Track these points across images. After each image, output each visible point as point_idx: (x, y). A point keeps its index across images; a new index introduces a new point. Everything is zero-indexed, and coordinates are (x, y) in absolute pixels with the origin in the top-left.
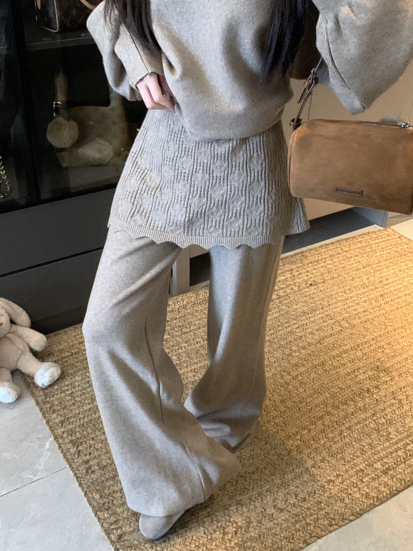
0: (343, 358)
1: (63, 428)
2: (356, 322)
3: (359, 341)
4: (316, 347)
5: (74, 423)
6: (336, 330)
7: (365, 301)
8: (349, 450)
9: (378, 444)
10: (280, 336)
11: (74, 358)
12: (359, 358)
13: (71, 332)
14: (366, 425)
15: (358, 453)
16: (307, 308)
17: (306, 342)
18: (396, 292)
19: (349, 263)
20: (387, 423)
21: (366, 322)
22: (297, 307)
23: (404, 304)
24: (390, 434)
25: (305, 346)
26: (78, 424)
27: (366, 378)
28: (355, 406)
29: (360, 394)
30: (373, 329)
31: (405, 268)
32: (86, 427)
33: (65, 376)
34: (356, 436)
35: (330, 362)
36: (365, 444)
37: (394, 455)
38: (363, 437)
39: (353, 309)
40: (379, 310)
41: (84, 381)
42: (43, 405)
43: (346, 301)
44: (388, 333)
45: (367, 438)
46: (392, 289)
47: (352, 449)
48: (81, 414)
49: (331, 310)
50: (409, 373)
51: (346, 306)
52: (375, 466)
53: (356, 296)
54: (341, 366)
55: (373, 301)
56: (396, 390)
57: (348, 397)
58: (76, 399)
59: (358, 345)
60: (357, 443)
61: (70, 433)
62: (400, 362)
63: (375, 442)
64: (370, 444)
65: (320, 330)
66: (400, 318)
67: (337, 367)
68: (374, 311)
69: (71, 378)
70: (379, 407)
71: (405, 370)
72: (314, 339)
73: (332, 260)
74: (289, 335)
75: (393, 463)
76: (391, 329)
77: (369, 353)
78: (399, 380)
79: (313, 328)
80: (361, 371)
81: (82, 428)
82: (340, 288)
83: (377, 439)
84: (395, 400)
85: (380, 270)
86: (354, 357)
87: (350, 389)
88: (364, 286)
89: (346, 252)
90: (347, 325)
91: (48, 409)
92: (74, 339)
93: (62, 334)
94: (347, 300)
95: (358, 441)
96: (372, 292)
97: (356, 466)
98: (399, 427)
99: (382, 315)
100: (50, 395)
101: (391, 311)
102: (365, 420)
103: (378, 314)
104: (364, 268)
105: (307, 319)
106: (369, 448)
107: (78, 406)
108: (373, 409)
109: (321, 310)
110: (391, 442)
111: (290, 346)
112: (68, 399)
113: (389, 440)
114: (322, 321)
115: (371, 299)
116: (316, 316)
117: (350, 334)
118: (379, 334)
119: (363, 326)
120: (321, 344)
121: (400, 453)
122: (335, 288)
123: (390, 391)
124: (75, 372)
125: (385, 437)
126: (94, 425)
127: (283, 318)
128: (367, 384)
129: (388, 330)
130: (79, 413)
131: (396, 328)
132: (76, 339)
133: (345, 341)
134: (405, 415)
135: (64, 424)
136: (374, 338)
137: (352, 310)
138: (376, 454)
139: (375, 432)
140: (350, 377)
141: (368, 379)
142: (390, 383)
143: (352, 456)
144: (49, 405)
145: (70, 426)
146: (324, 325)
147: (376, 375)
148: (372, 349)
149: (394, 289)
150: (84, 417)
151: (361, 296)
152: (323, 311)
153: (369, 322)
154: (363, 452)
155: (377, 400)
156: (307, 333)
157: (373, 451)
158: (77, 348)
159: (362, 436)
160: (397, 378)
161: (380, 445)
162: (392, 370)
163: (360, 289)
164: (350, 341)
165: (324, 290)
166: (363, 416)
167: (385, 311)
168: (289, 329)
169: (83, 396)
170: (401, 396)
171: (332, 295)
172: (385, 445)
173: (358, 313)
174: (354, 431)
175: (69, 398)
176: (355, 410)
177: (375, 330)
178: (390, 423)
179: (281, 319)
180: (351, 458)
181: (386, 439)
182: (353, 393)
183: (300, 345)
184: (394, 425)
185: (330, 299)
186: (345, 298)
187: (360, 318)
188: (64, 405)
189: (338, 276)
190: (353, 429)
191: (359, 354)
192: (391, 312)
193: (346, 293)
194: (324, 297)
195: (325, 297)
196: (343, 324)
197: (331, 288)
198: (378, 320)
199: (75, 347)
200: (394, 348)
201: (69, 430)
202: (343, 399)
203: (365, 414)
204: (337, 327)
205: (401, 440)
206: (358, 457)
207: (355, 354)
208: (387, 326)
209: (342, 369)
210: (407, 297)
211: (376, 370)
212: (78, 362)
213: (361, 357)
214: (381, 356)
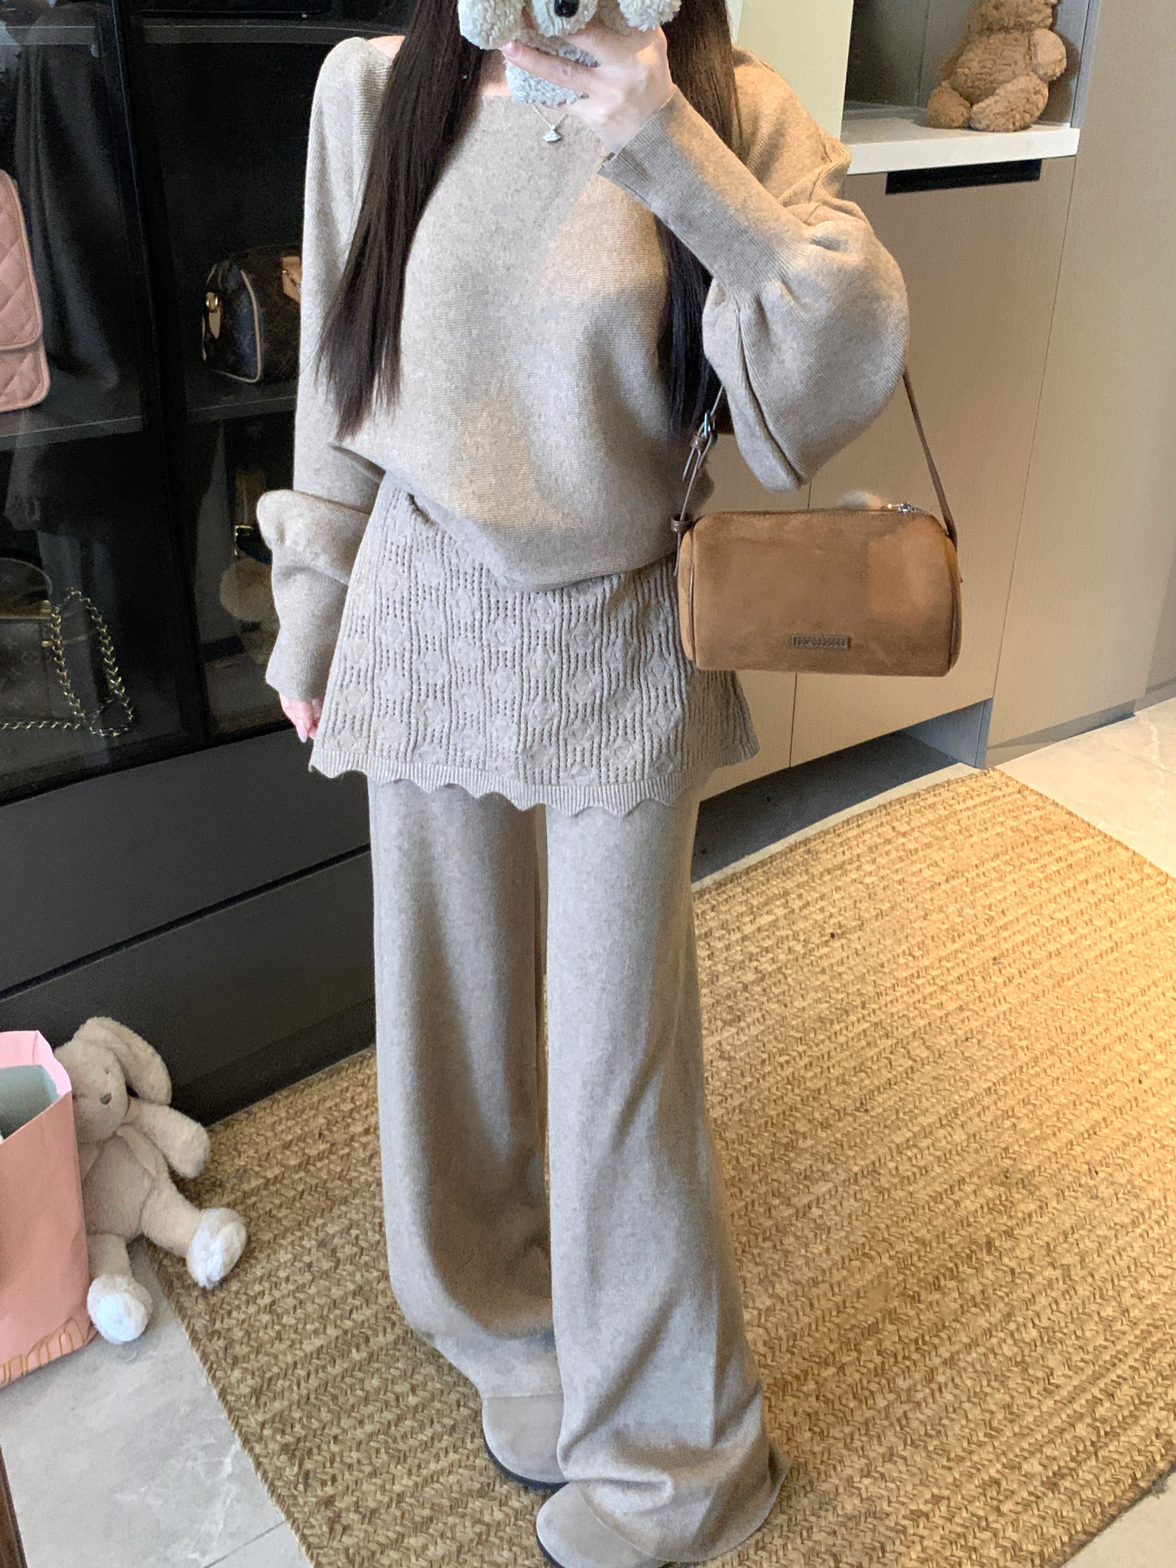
0: (921, 1151)
1: (262, 1410)
2: (944, 1043)
3: (957, 1097)
4: (855, 1120)
5: (286, 1394)
6: (900, 1069)
7: (959, 978)
8: (957, 1428)
9: (1025, 1404)
10: (767, 1093)
11: (272, 1194)
12: (959, 1149)
13: (262, 1113)
14: (993, 1351)
15: (981, 1435)
16: (827, 1005)
17: (831, 1107)
18: (1027, 949)
19: (915, 868)
20: (1042, 1342)
21: (967, 1039)
22: (805, 1004)
23: (1049, 982)
24: (1052, 1374)
25: (827, 1119)
26: (295, 1397)
27: (982, 1207)
28: (960, 1294)
29: (971, 1258)
30: (985, 1062)
31: (1041, 876)
32: (315, 1405)
33: (253, 1250)
34: (969, 1383)
35: (892, 1165)
36: (993, 1408)
37: (1068, 1436)
38: (989, 1385)
39: (934, 1003)
40: (994, 1004)
41: (298, 1265)
42: (208, 1344)
43: (915, 980)
44: (1021, 1072)
45: (998, 1390)
46: (1018, 939)
47: (964, 1422)
48: (299, 1366)
49: (884, 1009)
50: (1080, 1186)
51: (918, 996)
52: (1026, 1467)
53: (937, 965)
54: (918, 1176)
55: (978, 979)
56: (1054, 1239)
57: (942, 1266)
58: (285, 1320)
59: (955, 1110)
60: (974, 1404)
61: (278, 1425)
62: (1055, 1153)
63: (1019, 1401)
64: (1007, 1407)
65: (861, 1071)
66: (1044, 1025)
67: (908, 1177)
68: (982, 1005)
69: (269, 1255)
70: (1020, 1292)
71: (1069, 1178)
72: (848, 1096)
73: (874, 861)
74: (789, 1087)
75: (1068, 1459)
76: (1026, 1059)
77: (983, 1133)
78: (1060, 1207)
79: (846, 1065)
80: (968, 1189)
81: (307, 1408)
82: (899, 942)
83: (1021, 1390)
84: (1055, 1268)
85: (985, 885)
86: (949, 1147)
87: (944, 1242)
88: (954, 934)
89: (904, 835)
90: (925, 1054)
91: (221, 1355)
92: (269, 1134)
93: (241, 1122)
94: (918, 977)
95: (975, 1400)
96: (972, 952)
97: (978, 1470)
98: (1071, 1350)
99: (1002, 1017)
100: (222, 1312)
101: (1022, 1004)
102: (989, 1333)
103: (992, 1015)
104: (947, 881)
105: (829, 1038)
106: (1005, 1418)
107: (289, 1343)
108: (1006, 1300)
109: (860, 1010)
110: (1057, 1398)
111: (792, 1119)
112: (264, 1322)
113: (1050, 1393)
114: (864, 1043)
115: (973, 974)
116: (850, 1028)
117: (934, 1078)
118: (1001, 1075)
119: (963, 1053)
120: (866, 1111)
121: (1081, 1429)
122: (889, 942)
123: (1041, 1243)
124: (276, 1237)
125: (1041, 1383)
126: (335, 1398)
127: (771, 1037)
128: (986, 1226)
129: (1019, 1063)
130: (295, 1364)
131: (1038, 1054)
132: (275, 1135)
133: (924, 1099)
134: (1084, 1313)
135: (263, 1399)
136: (989, 1088)
137: (932, 1006)
138: (1023, 1436)
139: (1015, 1369)
140: (942, 1207)
141: (986, 1209)
142: (1039, 1219)
143: (965, 1445)
144: (221, 1343)
145: (277, 1405)
146: (871, 1053)
147: (1004, 1198)
148: (989, 1120)
149: (1023, 938)
150: (309, 1375)
151: (949, 965)
152: (866, 1012)
153: (974, 1040)
154: (993, 1433)
155: (1013, 1271)
156: (830, 1079)
157: (1017, 1429)
158: (280, 1164)
159: (985, 1383)
160: (1055, 1204)
161: (1031, 1407)
162: (1039, 1179)
163: (944, 945)
164: (934, 1100)
165: (864, 948)
166: (983, 1322)
167: (1008, 1006)
168: (789, 1071)
169: (299, 1311)
170: (1068, 1255)
171: (882, 966)
172: (1044, 1408)
173: (947, 1015)
174: (965, 1369)
175: (265, 1318)
176: (962, 1306)
177: (991, 1064)
178: (1049, 1341)
179: (769, 1042)
180: (964, 1450)
181: (1045, 1389)
182: (953, 1254)
183: (817, 1115)
184: (1059, 1346)
185: (880, 975)
186: (914, 971)
187: (952, 1029)
188: (256, 1340)
189: (892, 908)
190: (962, 1364)
191: (959, 1136)
192: (1022, 1008)
193: (914, 957)
194: (865, 970)
195: (868, 972)
196: (914, 1049)
197: (880, 943)
198: (993, 1034)
199: (274, 1161)
200: (1039, 1113)
201: (275, 1415)
202: (928, 1271)
203: (987, 1314)
204: (902, 1061)
205: (1080, 1390)
206: (980, 1445)
207: (949, 1138)
208: (1016, 1052)
209: (922, 1183)
210: (1054, 961)
211: (1002, 1184)
212: (281, 1206)
213: (965, 1144)
214: (1010, 1140)
